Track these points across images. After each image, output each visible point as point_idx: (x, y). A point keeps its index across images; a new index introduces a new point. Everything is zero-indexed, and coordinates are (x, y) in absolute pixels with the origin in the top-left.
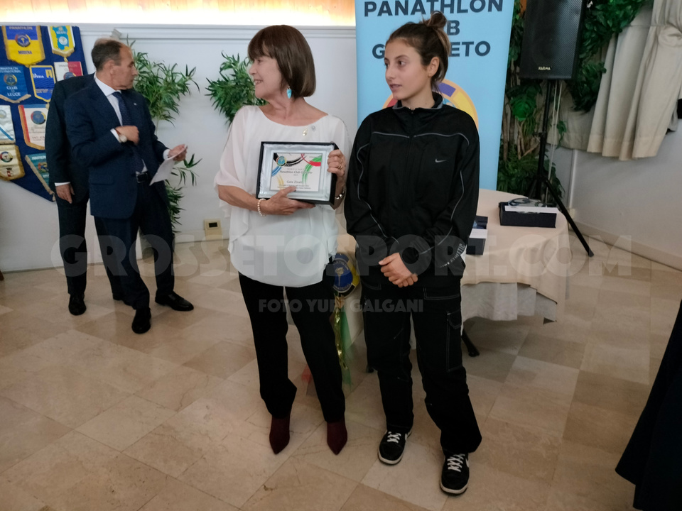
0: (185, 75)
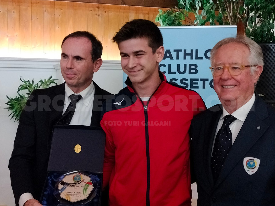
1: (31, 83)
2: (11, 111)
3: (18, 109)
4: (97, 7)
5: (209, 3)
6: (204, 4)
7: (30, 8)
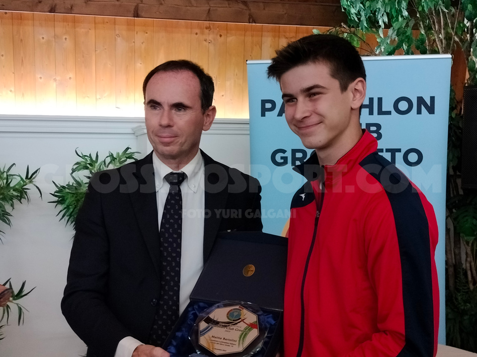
0: (24, 177)
1: (94, 159)
2: (60, 207)
3: (72, 204)
4: (206, 28)
5: (402, 16)
6: (393, 17)
7: (92, 32)
